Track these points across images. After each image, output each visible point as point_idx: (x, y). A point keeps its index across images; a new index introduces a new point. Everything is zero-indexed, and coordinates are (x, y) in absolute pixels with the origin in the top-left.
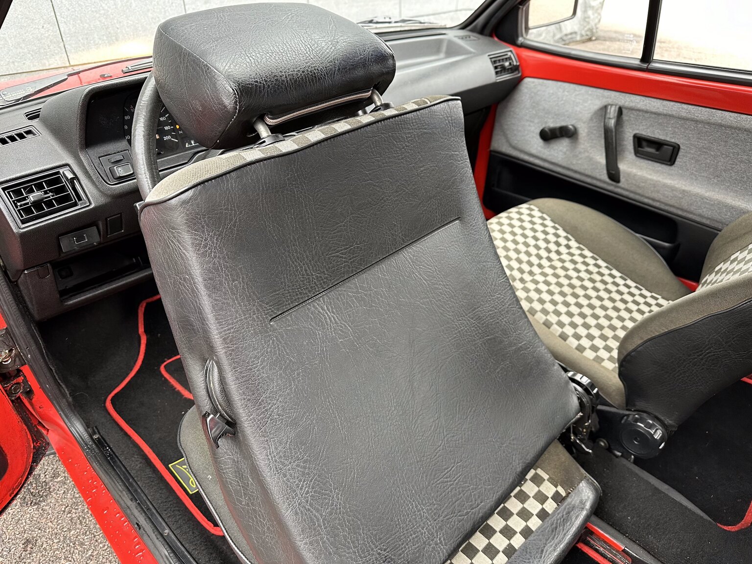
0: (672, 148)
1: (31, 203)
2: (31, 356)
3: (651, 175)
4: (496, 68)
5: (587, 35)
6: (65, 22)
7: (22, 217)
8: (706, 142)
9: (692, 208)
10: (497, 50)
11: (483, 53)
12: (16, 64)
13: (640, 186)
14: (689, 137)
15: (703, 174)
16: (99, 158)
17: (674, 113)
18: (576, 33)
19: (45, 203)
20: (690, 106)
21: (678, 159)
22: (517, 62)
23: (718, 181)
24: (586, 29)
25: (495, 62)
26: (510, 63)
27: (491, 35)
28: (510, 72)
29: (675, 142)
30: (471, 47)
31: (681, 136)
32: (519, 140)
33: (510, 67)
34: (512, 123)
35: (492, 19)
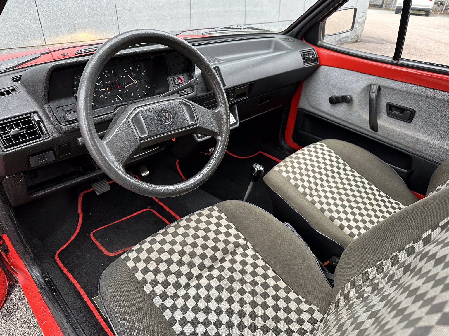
0: (410, 112)
1: (11, 136)
2: (8, 228)
3: (397, 128)
4: (304, 59)
5: (355, 39)
6: (44, 19)
7: (5, 144)
8: (432, 110)
9: (422, 150)
10: (305, 48)
11: (297, 50)
12: (13, 42)
13: (390, 134)
14: (421, 106)
15: (429, 129)
16: (57, 108)
17: (413, 91)
18: (348, 37)
19: (21, 136)
20: (423, 88)
21: (414, 119)
22: (317, 56)
23: (439, 134)
24: (354, 35)
25: (303, 55)
26: (313, 56)
27: (301, 39)
28: (312, 61)
29: (412, 109)
30: (290, 47)
31: (416, 105)
32: (316, 102)
33: (313, 59)
34: (312, 93)
35: (303, 30)
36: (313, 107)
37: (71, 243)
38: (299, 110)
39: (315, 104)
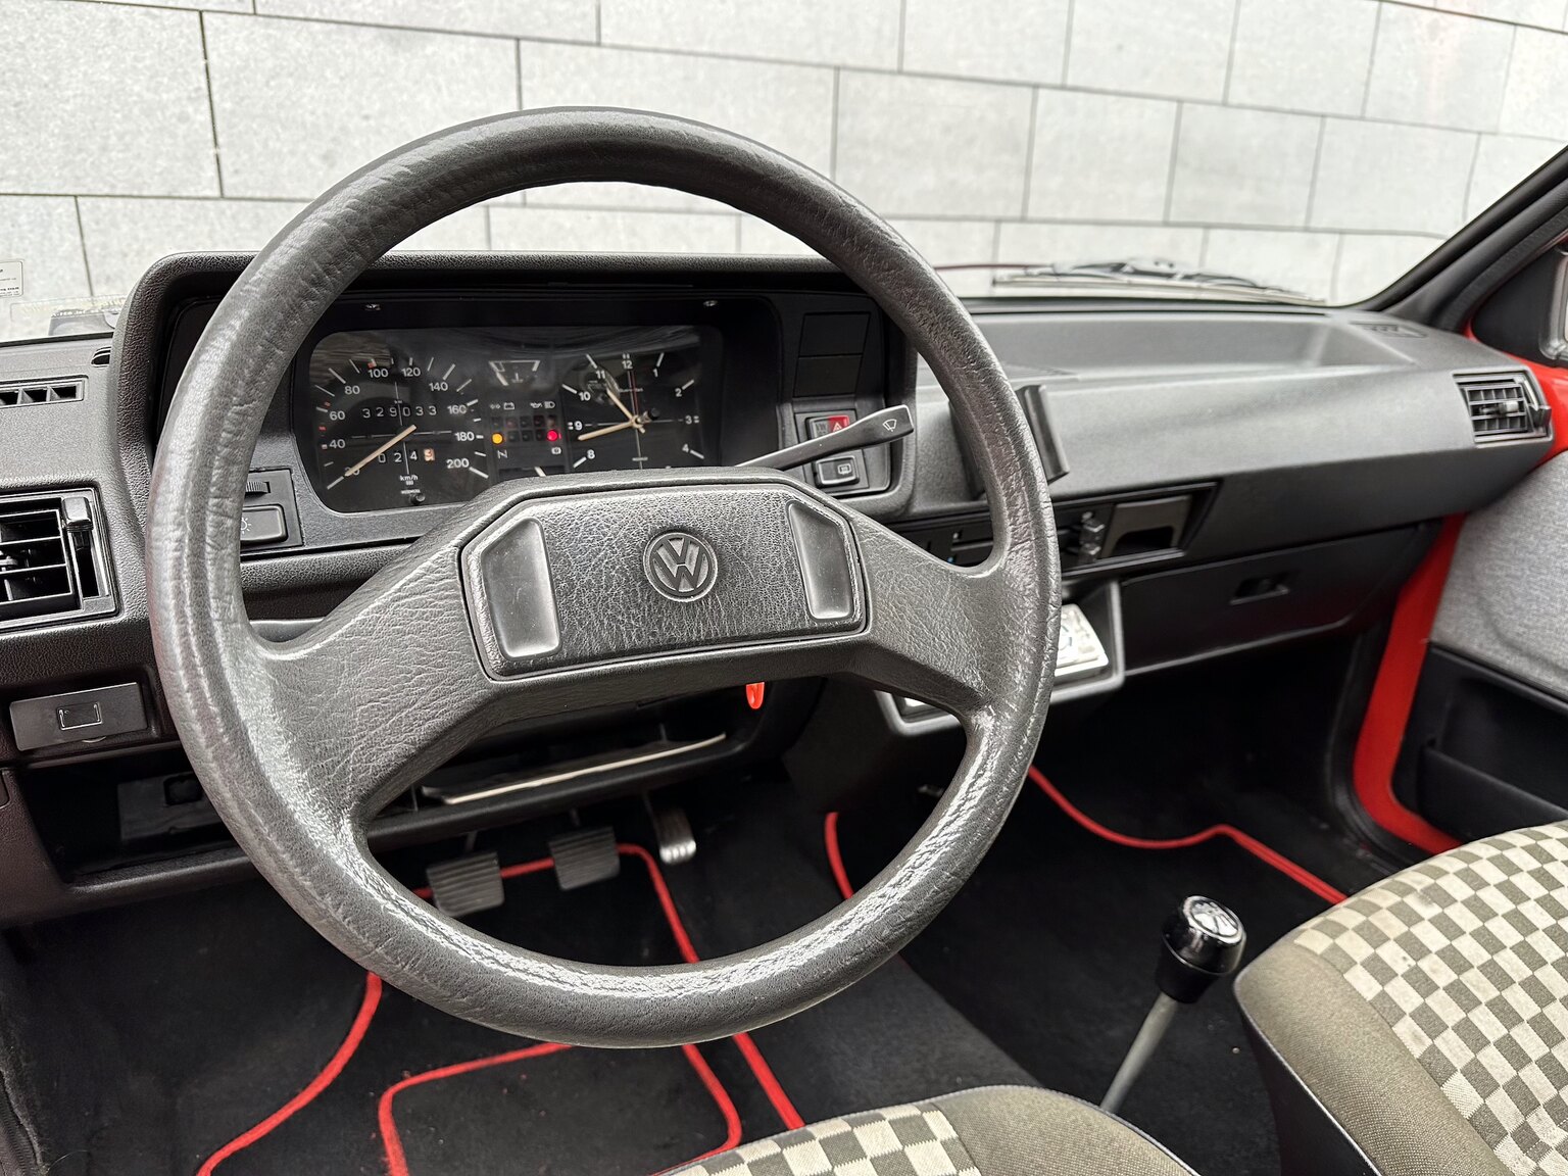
4: (1476, 411)
10: (1481, 366)
11: (1437, 368)
22: (1540, 404)
25: (1474, 394)
26: (1521, 404)
27: (1460, 330)
28: (1518, 427)
30: (1406, 353)
32: (1531, 623)
33: (1519, 414)
34: (1507, 576)
35: (1471, 286)
36: (1512, 646)
37: (287, 1122)
38: (1435, 651)
39: (1522, 630)
